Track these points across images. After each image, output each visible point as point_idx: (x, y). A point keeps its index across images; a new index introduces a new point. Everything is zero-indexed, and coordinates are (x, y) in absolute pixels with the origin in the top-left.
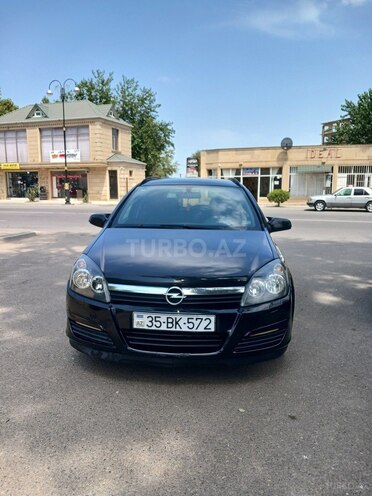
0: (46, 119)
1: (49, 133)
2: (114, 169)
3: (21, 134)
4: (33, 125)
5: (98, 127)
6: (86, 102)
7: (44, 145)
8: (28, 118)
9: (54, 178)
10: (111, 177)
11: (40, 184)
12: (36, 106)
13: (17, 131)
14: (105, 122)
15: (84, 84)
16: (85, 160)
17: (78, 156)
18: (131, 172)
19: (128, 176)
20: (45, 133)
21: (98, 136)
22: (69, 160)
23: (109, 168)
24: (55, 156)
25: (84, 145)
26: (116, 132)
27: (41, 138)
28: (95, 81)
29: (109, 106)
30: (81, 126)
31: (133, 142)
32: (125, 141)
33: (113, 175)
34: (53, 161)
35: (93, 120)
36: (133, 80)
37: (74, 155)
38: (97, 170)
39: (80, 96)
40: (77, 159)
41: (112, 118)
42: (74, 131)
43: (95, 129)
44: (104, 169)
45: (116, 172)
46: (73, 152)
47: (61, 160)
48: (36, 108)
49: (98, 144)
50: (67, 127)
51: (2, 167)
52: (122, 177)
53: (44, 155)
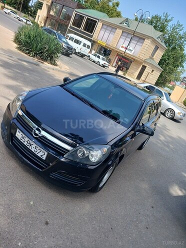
0: (128, 28)
1: (126, 35)
2: (146, 65)
3: (114, 30)
4: (121, 28)
5: (149, 42)
6: (152, 27)
7: (121, 39)
8: (121, 23)
9: (117, 57)
10: (142, 69)
11: (110, 57)
12: (127, 19)
13: (113, 28)
14: (154, 41)
15: (156, 17)
16: (135, 55)
17: (133, 52)
18: (153, 71)
19: (150, 72)
20: (124, 34)
21: (147, 46)
22: (127, 51)
23: (144, 64)
24: (122, 47)
25: (138, 48)
26: (157, 48)
27: (121, 35)
28: (163, 17)
29: (161, 33)
30: (141, 38)
31: (163, 56)
32: (159, 55)
33: (144, 68)
34: (121, 49)
35: (149, 37)
36: (182, 25)
37: (131, 50)
38: (138, 62)
39: (151, 23)
40: (131, 53)
41: (159, 40)
42: (137, 39)
43: (147, 42)
44: (141, 63)
45: (146, 67)
46: (131, 48)
47: (124, 50)
48: (127, 20)
49: (145, 50)
50: (134, 36)
51: (98, 42)
52: (147, 70)
53: (119, 44)
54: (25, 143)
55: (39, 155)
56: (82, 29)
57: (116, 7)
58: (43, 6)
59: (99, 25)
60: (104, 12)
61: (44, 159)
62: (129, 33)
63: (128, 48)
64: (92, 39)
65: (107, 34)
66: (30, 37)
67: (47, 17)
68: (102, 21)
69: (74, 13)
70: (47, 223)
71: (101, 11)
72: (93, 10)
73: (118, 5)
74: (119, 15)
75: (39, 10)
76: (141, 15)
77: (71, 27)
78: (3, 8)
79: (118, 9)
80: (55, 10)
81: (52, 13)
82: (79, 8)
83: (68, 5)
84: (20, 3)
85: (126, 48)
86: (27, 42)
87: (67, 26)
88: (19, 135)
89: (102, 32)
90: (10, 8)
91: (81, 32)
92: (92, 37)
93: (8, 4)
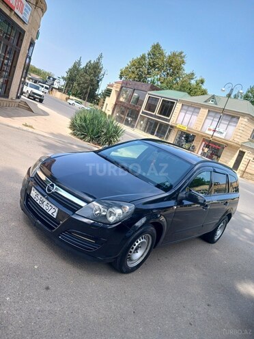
0: (215, 106)
1: (213, 114)
2: (244, 150)
3: (197, 110)
4: (206, 107)
5: (246, 120)
6: (248, 103)
7: (207, 121)
8: (206, 102)
9: (204, 143)
10: (239, 155)
11: (194, 143)
12: (214, 95)
13: (196, 108)
14: (252, 118)
16: (227, 138)
17: (224, 135)
19: (252, 159)
20: (211, 114)
21: (243, 126)
22: (216, 134)
23: (241, 149)
24: (209, 130)
25: (231, 129)
27: (207, 116)
30: (234, 117)
33: (242, 154)
34: (207, 132)
35: (244, 115)
37: (221, 133)
38: (232, 147)
39: (247, 98)
40: (222, 136)
42: (229, 118)
43: (243, 121)
44: (237, 148)
45: (244, 153)
46: (221, 130)
47: (211, 133)
48: (213, 97)
49: (241, 131)
50: (224, 114)
51: (178, 126)
52: (247, 157)
53: (205, 126)
54: (38, 202)
55: (50, 213)
56: (156, 113)
57: (200, 85)
58: (112, 93)
59: (178, 106)
60: (184, 91)
61: (55, 217)
62: (217, 113)
63: (217, 129)
64: (170, 123)
65: (188, 116)
66: (85, 121)
67: (116, 104)
68: (181, 101)
69: (147, 96)
71: (180, 90)
72: (170, 91)
73: (202, 83)
74: (204, 93)
75: (107, 98)
76: (230, 89)
77: (143, 112)
78: (67, 99)
79: (203, 87)
80: (125, 96)
81: (122, 99)
82: (154, 90)
83: (140, 88)
84: (86, 93)
85: (214, 131)
86: (83, 127)
87: (139, 112)
89: (182, 114)
90: (74, 98)
91: (155, 116)
92: (169, 121)
93: (73, 95)
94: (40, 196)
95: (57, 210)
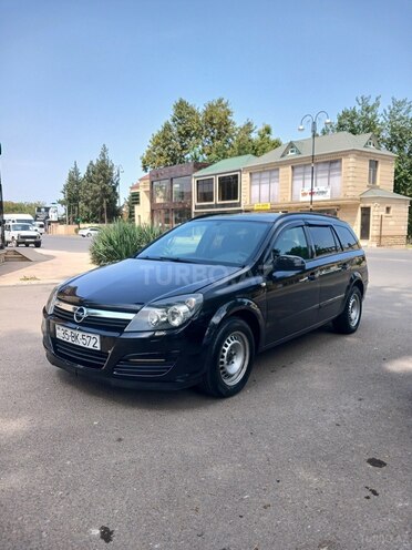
0: (300, 156)
1: (300, 170)
2: (367, 205)
3: (275, 174)
4: (285, 164)
5: (352, 160)
6: (346, 134)
7: (296, 183)
8: (283, 156)
10: (363, 215)
12: (291, 143)
13: (270, 171)
14: (360, 154)
15: (345, 114)
16: (334, 197)
17: (328, 193)
18: (388, 209)
19: (384, 213)
20: (297, 170)
21: (351, 169)
22: (315, 198)
23: (362, 205)
24: (304, 194)
25: (337, 181)
26: (374, 164)
27: (293, 180)
28: (358, 108)
29: (371, 133)
30: (333, 162)
31: (396, 173)
32: (386, 175)
33: (366, 212)
34: (302, 199)
35: (346, 153)
36: (404, 101)
37: (323, 192)
38: (348, 207)
39: (341, 127)
40: (327, 197)
41: (372, 149)
42: (327, 167)
43: (348, 163)
44: (356, 206)
45: (369, 209)
46: (322, 189)
47: (308, 198)
48: (291, 145)
49: (351, 179)
50: (317, 164)
51: (255, 208)
52: (376, 213)
53: (295, 192)
54: (70, 341)
55: (91, 347)
56: (216, 200)
57: (267, 136)
58: (141, 197)
59: (244, 179)
60: (246, 153)
61: (99, 349)
62: (305, 165)
63: (315, 190)
64: (242, 208)
65: (265, 187)
66: (111, 243)
67: (152, 211)
68: (246, 169)
69: (194, 182)
70: (120, 440)
71: (240, 154)
72: (223, 162)
73: (269, 132)
74: (277, 144)
75: (136, 207)
76: (311, 124)
77: (197, 207)
78: (76, 231)
79: (273, 137)
80: (161, 194)
81: (159, 200)
82: (200, 169)
83: (179, 174)
84: (102, 210)
85: (312, 194)
86: (110, 252)
87: (190, 209)
88: (61, 333)
89: (255, 188)
90: (87, 225)
91: (217, 206)
92: (239, 204)
93: (84, 221)
94: (69, 331)
95: (98, 337)
